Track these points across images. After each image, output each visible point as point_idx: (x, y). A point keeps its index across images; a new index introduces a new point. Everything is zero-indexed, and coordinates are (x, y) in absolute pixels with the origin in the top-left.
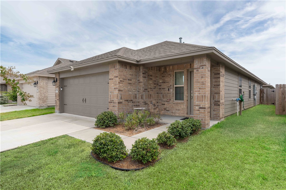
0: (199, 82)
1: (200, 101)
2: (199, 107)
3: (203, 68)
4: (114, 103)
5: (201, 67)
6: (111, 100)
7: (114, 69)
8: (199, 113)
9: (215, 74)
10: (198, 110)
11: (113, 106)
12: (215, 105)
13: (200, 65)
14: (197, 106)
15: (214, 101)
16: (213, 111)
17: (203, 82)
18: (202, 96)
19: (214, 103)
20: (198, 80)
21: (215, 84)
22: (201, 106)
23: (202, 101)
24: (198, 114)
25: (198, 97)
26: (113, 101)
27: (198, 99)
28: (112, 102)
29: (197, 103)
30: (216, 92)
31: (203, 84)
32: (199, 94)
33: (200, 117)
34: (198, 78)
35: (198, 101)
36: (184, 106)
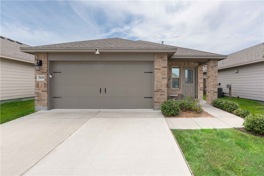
0: (214, 76)
1: (214, 88)
2: (213, 92)
3: (216, 67)
4: (161, 91)
5: (215, 66)
6: (157, 89)
7: (162, 59)
8: (214, 95)
9: (200, 71)
10: (213, 94)
11: (161, 95)
12: (200, 90)
13: (214, 65)
14: (212, 91)
15: (200, 88)
16: (199, 94)
17: (216, 76)
18: (216, 85)
19: (200, 89)
20: (213, 74)
21: (200, 77)
22: (215, 91)
23: (216, 88)
24: (213, 97)
25: (213, 85)
26: (161, 90)
27: (213, 86)
28: (159, 91)
29: (212, 89)
30: (201, 82)
31: (216, 77)
32: (214, 83)
33: (214, 98)
34: (213, 73)
35: (213, 88)
36: (180, 92)
